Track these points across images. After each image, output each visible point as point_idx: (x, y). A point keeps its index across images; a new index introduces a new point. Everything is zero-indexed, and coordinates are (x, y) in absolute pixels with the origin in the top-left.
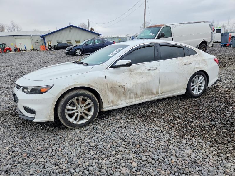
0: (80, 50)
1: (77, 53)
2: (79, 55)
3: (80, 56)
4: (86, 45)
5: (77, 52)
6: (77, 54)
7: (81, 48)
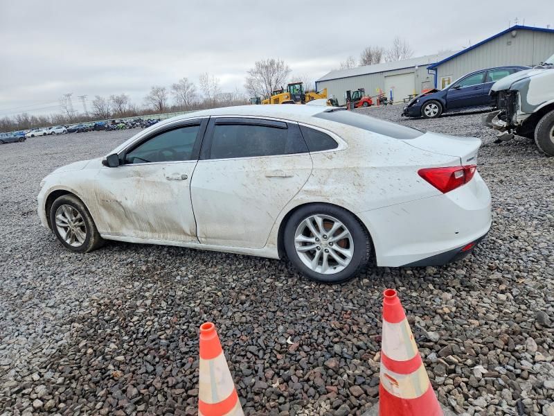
0: (436, 104)
1: (427, 110)
2: (432, 115)
3: (432, 118)
4: (458, 89)
5: (428, 107)
6: (427, 113)
7: (438, 98)
